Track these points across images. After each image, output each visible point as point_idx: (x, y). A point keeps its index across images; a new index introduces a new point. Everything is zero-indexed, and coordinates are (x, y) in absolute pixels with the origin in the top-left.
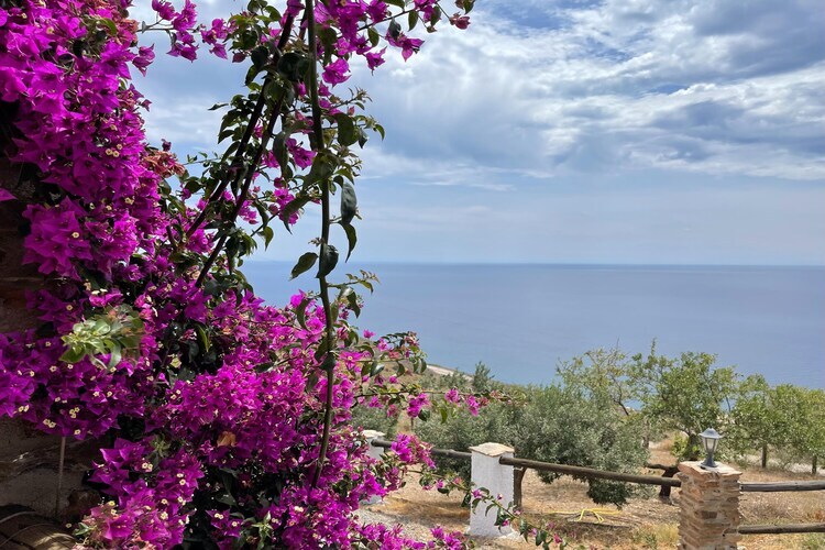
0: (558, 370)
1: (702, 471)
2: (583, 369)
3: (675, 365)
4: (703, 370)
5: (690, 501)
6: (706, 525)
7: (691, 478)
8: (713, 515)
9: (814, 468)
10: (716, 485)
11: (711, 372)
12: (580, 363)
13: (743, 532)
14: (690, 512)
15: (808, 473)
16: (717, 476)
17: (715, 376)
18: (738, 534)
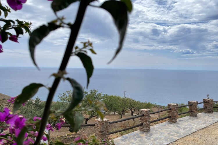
0: (59, 97)
1: (100, 121)
2: (66, 96)
3: (88, 93)
4: (95, 94)
5: (97, 129)
6: (101, 134)
7: (98, 123)
8: (103, 132)
9: (115, 113)
10: (103, 124)
11: (97, 94)
12: (65, 94)
13: (109, 134)
14: (97, 132)
15: (114, 114)
16: (104, 121)
17: (98, 95)
18: (108, 135)
